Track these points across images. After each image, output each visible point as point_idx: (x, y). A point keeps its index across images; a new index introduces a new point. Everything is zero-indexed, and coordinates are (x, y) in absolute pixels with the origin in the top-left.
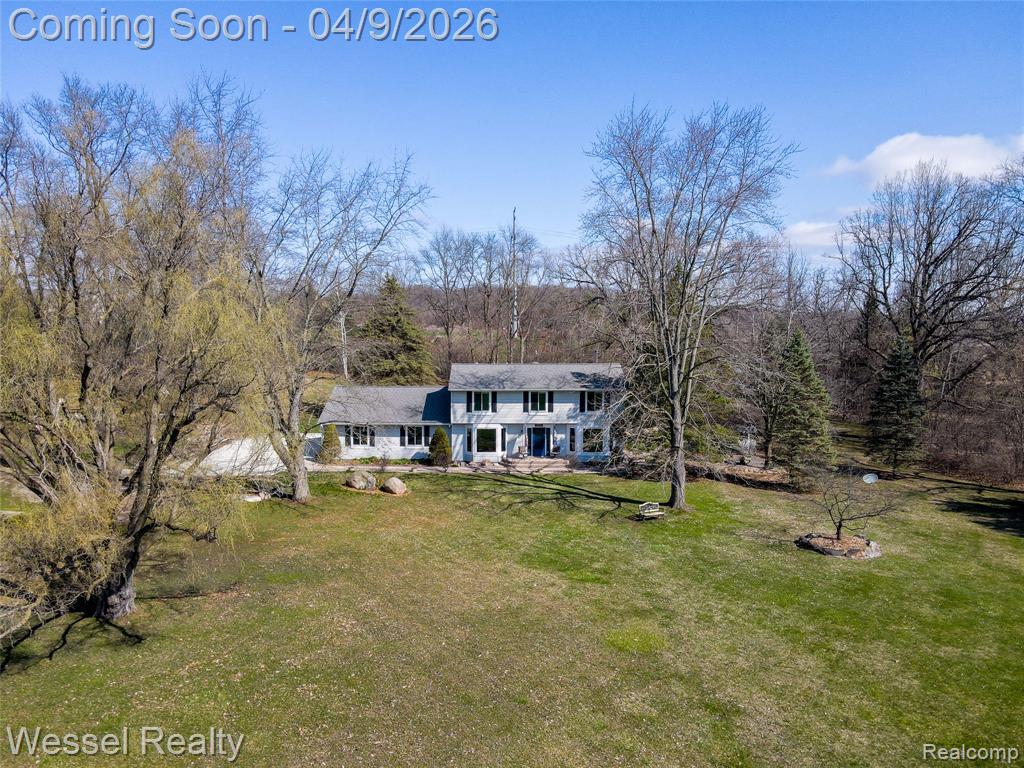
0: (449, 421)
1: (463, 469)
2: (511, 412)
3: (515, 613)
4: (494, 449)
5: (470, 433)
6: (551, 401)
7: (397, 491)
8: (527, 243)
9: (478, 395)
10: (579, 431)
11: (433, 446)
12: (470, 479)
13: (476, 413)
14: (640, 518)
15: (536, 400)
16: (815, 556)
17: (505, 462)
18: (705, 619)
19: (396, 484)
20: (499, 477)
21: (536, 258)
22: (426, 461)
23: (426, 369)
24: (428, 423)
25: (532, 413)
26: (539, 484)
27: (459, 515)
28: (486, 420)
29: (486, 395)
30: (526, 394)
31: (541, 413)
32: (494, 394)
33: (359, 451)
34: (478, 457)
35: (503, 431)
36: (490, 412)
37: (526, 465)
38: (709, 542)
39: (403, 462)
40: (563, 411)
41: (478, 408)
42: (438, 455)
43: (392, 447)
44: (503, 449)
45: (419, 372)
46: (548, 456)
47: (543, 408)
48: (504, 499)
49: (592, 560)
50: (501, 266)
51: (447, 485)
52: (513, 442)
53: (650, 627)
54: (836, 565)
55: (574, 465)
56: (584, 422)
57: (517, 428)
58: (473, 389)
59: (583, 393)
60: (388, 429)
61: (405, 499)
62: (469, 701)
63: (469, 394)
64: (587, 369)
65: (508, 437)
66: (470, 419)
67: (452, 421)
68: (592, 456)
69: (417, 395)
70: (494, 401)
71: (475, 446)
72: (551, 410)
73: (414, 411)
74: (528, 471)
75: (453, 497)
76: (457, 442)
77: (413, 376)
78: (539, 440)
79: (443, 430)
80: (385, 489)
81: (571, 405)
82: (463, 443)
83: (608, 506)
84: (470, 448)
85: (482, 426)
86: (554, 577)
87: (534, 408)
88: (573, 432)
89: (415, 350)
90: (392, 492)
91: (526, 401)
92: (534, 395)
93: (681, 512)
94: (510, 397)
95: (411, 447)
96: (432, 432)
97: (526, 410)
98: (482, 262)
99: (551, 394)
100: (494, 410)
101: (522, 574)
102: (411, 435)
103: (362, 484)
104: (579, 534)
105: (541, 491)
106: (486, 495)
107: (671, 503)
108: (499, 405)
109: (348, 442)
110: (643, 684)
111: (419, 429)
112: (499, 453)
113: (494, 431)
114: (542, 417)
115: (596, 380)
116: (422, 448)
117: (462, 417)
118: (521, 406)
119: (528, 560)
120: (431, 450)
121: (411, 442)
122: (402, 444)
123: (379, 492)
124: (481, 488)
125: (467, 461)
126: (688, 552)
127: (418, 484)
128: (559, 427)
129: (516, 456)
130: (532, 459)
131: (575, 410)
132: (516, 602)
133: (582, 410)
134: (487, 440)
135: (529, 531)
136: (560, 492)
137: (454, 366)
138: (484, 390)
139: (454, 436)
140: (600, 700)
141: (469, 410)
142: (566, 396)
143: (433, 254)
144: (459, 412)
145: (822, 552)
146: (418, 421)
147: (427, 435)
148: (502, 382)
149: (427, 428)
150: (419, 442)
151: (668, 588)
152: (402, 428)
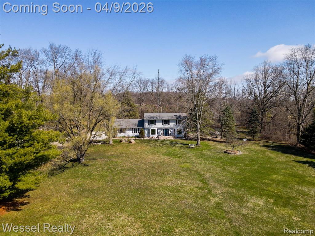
0: (144, 127)
1: (148, 139)
2: (159, 125)
3: (162, 162)
4: (155, 134)
5: (149, 129)
6: (169, 122)
7: (133, 142)
8: (163, 81)
9: (151, 120)
10: (176, 129)
11: (140, 133)
12: (150, 140)
13: (150, 125)
14: (189, 147)
15: (165, 122)
16: (227, 154)
17: (158, 137)
18: (200, 163)
19: (133, 141)
20: (156, 140)
21: (165, 85)
22: (139, 137)
23: (137, 115)
24: (139, 128)
25: (165, 125)
26: (166, 141)
27: (148, 147)
28: (153, 127)
29: (153, 121)
30: (163, 120)
31: (166, 125)
32: (155, 120)
33: (122, 135)
34: (151, 136)
35: (157, 129)
36: (154, 125)
37: (163, 137)
38: (205, 152)
39: (133, 137)
40: (172, 124)
41: (151, 124)
42: (142, 135)
43: (130, 133)
44: (157, 134)
45: (135, 116)
46: (168, 135)
47: (167, 124)
48: (158, 144)
49: (178, 155)
50: (156, 87)
51: (145, 141)
52: (160, 132)
53: (189, 164)
54: (231, 156)
55: (175, 137)
56: (177, 127)
57: (161, 129)
58: (150, 119)
59: (177, 120)
60: (129, 129)
61: (135, 144)
62: (153, 173)
63: (149, 120)
64: (178, 114)
65: (158, 131)
66: (149, 126)
67: (145, 127)
68: (179, 135)
69: (136, 121)
70: (155, 122)
71: (150, 133)
72: (169, 124)
73: (135, 125)
74: (164, 139)
75: (146, 144)
76: (146, 132)
77: (134, 117)
78: (166, 131)
79: (142, 129)
81: (174, 123)
82: (147, 132)
83: (182, 145)
84: (149, 134)
85: (152, 128)
86: (170, 157)
87: (165, 124)
88: (174, 129)
89: (134, 110)
90: (131, 143)
91: (163, 122)
92: (165, 120)
93: (199, 146)
94: (159, 121)
95: (134, 133)
96: (140, 130)
97: (163, 124)
98: (150, 86)
99: (169, 120)
100: (155, 124)
101: (163, 157)
102: (135, 130)
103: (124, 141)
104: (175, 150)
105: (167, 143)
106: (154, 143)
107: (197, 145)
108: (156, 123)
109: (119, 133)
110: (186, 171)
111: (136, 129)
113: (155, 129)
114: (167, 126)
115: (180, 117)
116: (137, 134)
117: (147, 126)
118: (162, 123)
119: (164, 154)
120: (140, 134)
122: (132, 133)
123: (129, 143)
125: (149, 137)
126: (199, 153)
127: (138, 141)
128: (171, 128)
129: (160, 136)
130: (165, 136)
131: (175, 124)
132: (161, 161)
133: (177, 123)
134: (153, 132)
135: (165, 150)
136: (171, 143)
137: (145, 114)
138: (152, 119)
139: (145, 131)
140: (178, 173)
141: (149, 124)
142: (173, 121)
143: (137, 84)
144: (146, 125)
145: (229, 153)
146: (136, 127)
147: (138, 130)
148: (157, 117)
149: (139, 129)
150: (136, 132)
151: (194, 159)
152: (132, 129)
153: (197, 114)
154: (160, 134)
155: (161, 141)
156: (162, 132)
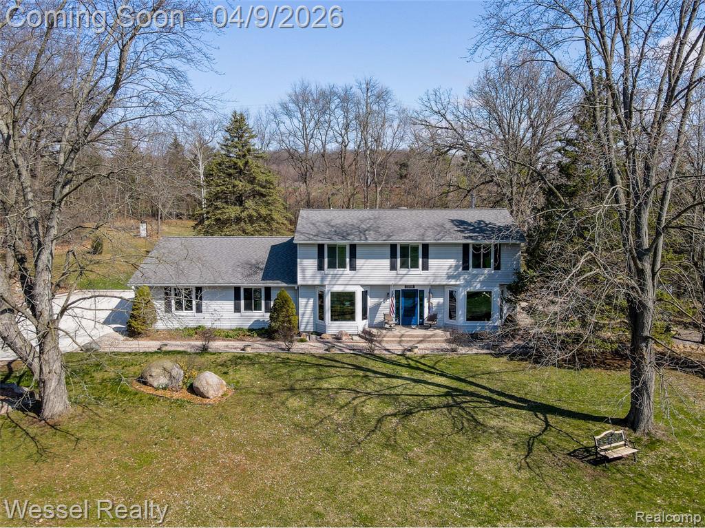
0: (296, 282)
1: (313, 346)
2: (375, 270)
4: (353, 318)
5: (321, 297)
6: (426, 256)
7: (211, 393)
8: (382, 97)
9: (332, 249)
10: (462, 294)
11: (274, 311)
12: (324, 363)
13: (332, 271)
15: (406, 255)
17: (367, 335)
19: (211, 382)
20: (361, 361)
22: (266, 333)
23: (276, 216)
24: (270, 284)
25: (404, 271)
26: (417, 375)
28: (343, 281)
29: (343, 248)
30: (393, 247)
31: (413, 271)
32: (353, 247)
34: (333, 327)
35: (365, 294)
36: (347, 271)
37: (396, 340)
39: (238, 334)
40: (441, 269)
41: (332, 265)
42: (281, 325)
43: (224, 313)
44: (364, 316)
45: (268, 220)
46: (422, 325)
47: (415, 265)
48: (370, 408)
50: (357, 117)
51: (288, 378)
52: (376, 307)
55: (457, 340)
56: (468, 283)
57: (382, 290)
58: (326, 242)
59: (466, 246)
60: (218, 292)
63: (321, 247)
64: (472, 215)
65: (371, 302)
66: (323, 279)
67: (300, 281)
68: (478, 326)
69: (259, 247)
70: (353, 256)
71: (328, 315)
72: (425, 267)
73: (254, 267)
74: (398, 349)
75: (294, 402)
76: (306, 309)
77: (263, 224)
78: (409, 304)
79: (288, 294)
80: (192, 389)
81: (452, 262)
82: (314, 310)
84: (322, 318)
85: (337, 289)
87: (404, 265)
88: (452, 297)
89: (264, 196)
90: (202, 395)
91: (393, 256)
92: (404, 248)
93: (653, 441)
94: (373, 251)
95: (249, 313)
96: (274, 295)
97: (393, 267)
98: (339, 112)
99: (426, 247)
100: (353, 268)
102: (247, 297)
103: (163, 381)
105: (421, 389)
106: (343, 398)
107: (632, 422)
108: (359, 262)
109: (168, 308)
111: (258, 290)
112: (360, 324)
113: (352, 294)
114: (414, 277)
115: (481, 228)
116: (261, 316)
117: (314, 276)
118: (387, 262)
120: (271, 317)
121: (248, 308)
122: (237, 309)
123: (184, 395)
124: (335, 383)
125: (318, 333)
127: (246, 375)
128: (435, 289)
129: (381, 326)
130: (400, 330)
131: (457, 267)
133: (466, 268)
134: (343, 306)
136: (451, 392)
137: (304, 213)
138: (339, 242)
139: (302, 301)
141: (320, 267)
142: (445, 249)
143: (292, 106)
144: (307, 270)
146: (257, 282)
147: (268, 297)
148: (363, 232)
149: (268, 290)
150: (258, 308)
152: (237, 290)
154: (379, 317)
155: (388, 369)
156: (387, 306)
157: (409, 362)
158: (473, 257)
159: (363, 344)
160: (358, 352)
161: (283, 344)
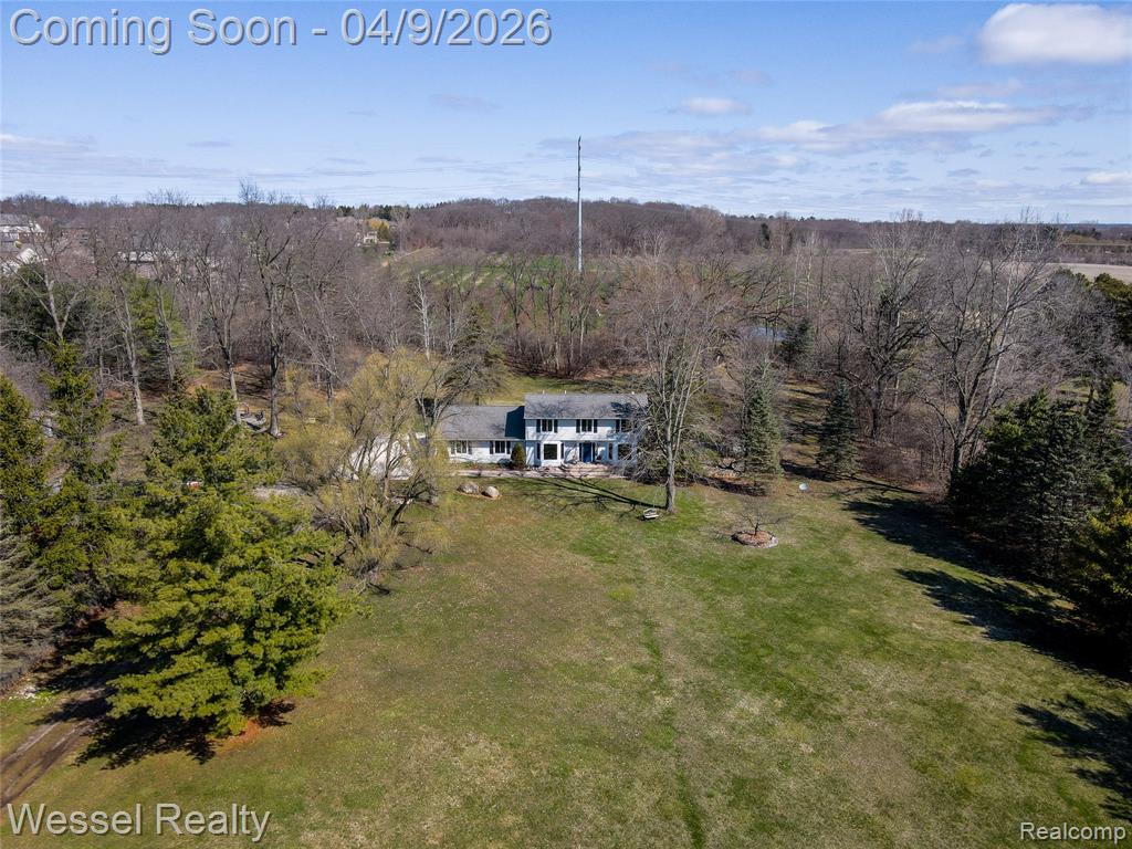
0: (524, 438)
1: (532, 474)
2: (568, 433)
3: (566, 580)
4: (556, 458)
5: (539, 445)
6: (596, 425)
7: (493, 495)
9: (544, 421)
10: (616, 445)
11: (513, 455)
12: (540, 483)
13: (543, 433)
14: (643, 519)
15: (585, 425)
16: (739, 545)
17: (563, 468)
18: (660, 584)
19: (493, 491)
20: (559, 481)
22: (509, 466)
24: (509, 439)
25: (582, 433)
26: (585, 488)
27: (534, 515)
28: (550, 438)
29: (550, 421)
30: (578, 421)
31: (588, 433)
32: (556, 421)
33: (462, 457)
34: (545, 463)
35: (562, 445)
36: (553, 432)
37: (578, 470)
38: (680, 537)
39: (492, 466)
40: (603, 432)
41: (544, 430)
42: (515, 463)
43: (483, 454)
44: (562, 457)
46: (593, 462)
47: (590, 430)
48: (562, 502)
49: (610, 549)
51: (525, 489)
52: (569, 452)
53: (631, 588)
54: (747, 551)
55: (610, 470)
56: (619, 440)
57: (572, 444)
58: (541, 418)
59: (618, 421)
60: (482, 444)
61: (499, 503)
62: (543, 621)
63: (539, 421)
64: (622, 399)
65: (565, 449)
66: (538, 437)
67: (526, 439)
68: (624, 463)
69: (500, 414)
70: (556, 425)
71: (542, 456)
72: (596, 431)
73: (497, 428)
74: (579, 476)
75: (529, 500)
76: (530, 451)
78: (587, 450)
79: (520, 444)
80: (484, 494)
81: (609, 428)
82: (534, 451)
83: (626, 508)
84: (539, 457)
85: (546, 442)
86: (584, 559)
87: (584, 430)
88: (611, 448)
90: (489, 496)
91: (578, 425)
92: (584, 421)
93: (671, 513)
94: (567, 423)
95: (497, 454)
96: (512, 445)
97: (578, 431)
99: (596, 421)
100: (556, 431)
101: (570, 558)
102: (498, 446)
103: (470, 490)
104: (605, 530)
105: (585, 495)
106: (550, 498)
107: (666, 508)
108: (559, 428)
109: (453, 451)
110: (620, 614)
111: (503, 442)
112: (559, 461)
113: (556, 445)
114: (589, 436)
115: (627, 409)
116: (506, 456)
117: (534, 435)
118: (574, 429)
119: (574, 548)
120: (511, 458)
121: (497, 451)
122: (491, 453)
123: (479, 496)
124: (546, 491)
125: (537, 465)
126: (665, 544)
127: (506, 488)
128: (600, 443)
129: (571, 462)
130: (583, 465)
131: (613, 432)
132: (566, 574)
133: (617, 431)
134: (551, 452)
135: (576, 526)
136: (599, 496)
138: (548, 418)
139: (527, 449)
140: (600, 620)
141: (538, 431)
142: (606, 423)
144: (531, 432)
145: (743, 543)
146: (502, 437)
147: (509, 447)
148: (560, 411)
149: (509, 442)
150: (503, 451)
151: (647, 566)
152: (491, 442)
153: (669, 430)
154: (570, 457)
155: (571, 486)
156: (575, 452)
157: (583, 482)
158: (621, 425)
159: (560, 472)
160: (556, 476)
161: (518, 472)
